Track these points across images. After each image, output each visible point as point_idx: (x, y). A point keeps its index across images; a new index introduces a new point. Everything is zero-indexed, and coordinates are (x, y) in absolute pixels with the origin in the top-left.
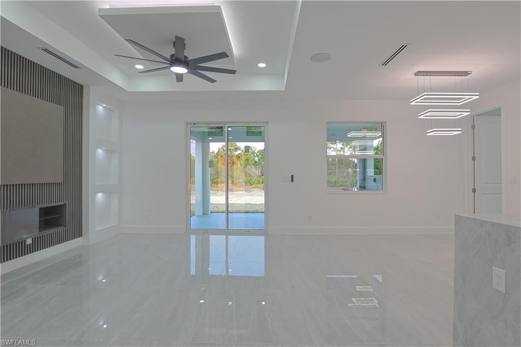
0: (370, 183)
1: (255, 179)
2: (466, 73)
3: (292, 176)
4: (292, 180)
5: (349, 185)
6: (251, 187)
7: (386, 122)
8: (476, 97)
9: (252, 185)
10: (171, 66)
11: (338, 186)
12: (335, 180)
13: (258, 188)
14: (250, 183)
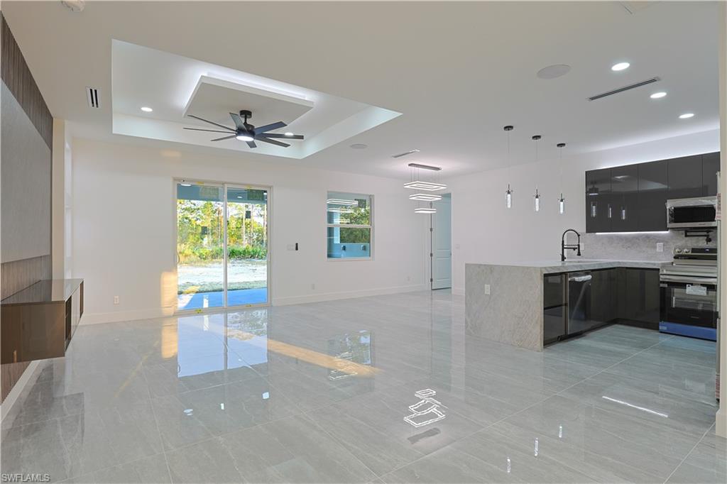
0: (336, 252)
2: (438, 169)
3: (297, 244)
4: (297, 249)
7: (373, 195)
8: (442, 188)
10: (237, 135)
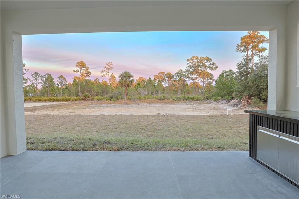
1: (143, 97)
5: (202, 100)
6: (140, 101)
9: (141, 100)
11: (195, 100)
12: (193, 96)
13: (144, 102)
14: (140, 99)
